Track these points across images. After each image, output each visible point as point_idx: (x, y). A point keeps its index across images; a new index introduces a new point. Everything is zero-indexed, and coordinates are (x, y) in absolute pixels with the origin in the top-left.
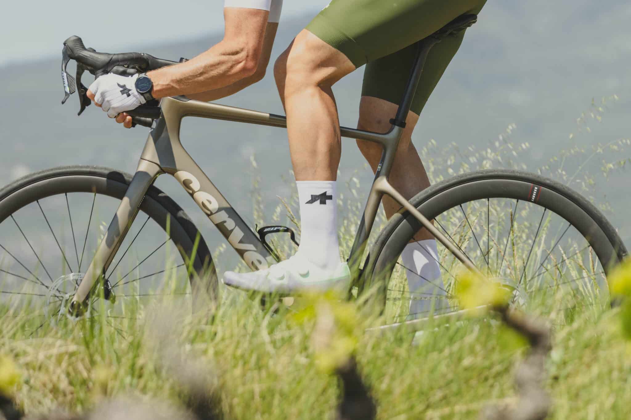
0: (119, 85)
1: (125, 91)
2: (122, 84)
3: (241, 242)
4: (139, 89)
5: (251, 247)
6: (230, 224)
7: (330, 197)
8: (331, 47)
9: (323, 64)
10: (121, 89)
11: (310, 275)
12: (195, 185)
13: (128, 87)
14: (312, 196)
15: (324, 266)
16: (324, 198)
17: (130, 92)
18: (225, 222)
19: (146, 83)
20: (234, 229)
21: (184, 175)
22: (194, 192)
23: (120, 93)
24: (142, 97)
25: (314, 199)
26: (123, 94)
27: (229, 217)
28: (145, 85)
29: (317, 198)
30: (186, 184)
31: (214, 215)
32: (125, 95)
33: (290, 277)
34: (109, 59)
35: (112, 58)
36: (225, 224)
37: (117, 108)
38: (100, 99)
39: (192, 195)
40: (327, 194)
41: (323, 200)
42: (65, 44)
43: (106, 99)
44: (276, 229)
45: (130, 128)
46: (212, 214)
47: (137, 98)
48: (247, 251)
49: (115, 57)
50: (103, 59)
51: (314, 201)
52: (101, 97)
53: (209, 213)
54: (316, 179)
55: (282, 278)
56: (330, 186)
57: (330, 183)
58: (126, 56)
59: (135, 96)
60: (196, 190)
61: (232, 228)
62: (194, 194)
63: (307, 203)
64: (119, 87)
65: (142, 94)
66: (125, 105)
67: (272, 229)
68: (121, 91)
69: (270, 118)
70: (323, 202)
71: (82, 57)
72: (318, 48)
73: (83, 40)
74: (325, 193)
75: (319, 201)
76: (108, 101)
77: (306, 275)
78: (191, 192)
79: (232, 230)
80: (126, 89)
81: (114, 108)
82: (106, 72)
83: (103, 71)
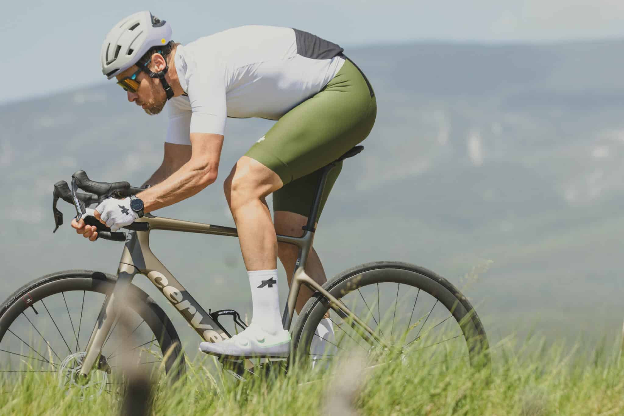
0: (120, 206)
1: (125, 211)
2: (122, 205)
3: (201, 323)
4: (134, 208)
5: (209, 326)
6: (192, 310)
7: (275, 282)
8: (269, 169)
9: (264, 182)
10: (122, 209)
11: (265, 341)
12: (164, 281)
13: (126, 207)
14: (262, 281)
15: (274, 334)
16: (270, 283)
17: (128, 211)
18: (188, 308)
19: (139, 203)
20: (195, 313)
21: (155, 274)
22: (163, 287)
23: (121, 213)
24: (137, 214)
25: (264, 284)
26: (123, 213)
27: (191, 305)
28: (138, 205)
29: (266, 283)
30: (157, 281)
31: (180, 304)
32: (125, 214)
33: (252, 343)
34: (110, 186)
35: (111, 186)
36: (189, 310)
37: (121, 223)
38: (106, 217)
39: (161, 290)
40: (273, 279)
41: (271, 284)
42: (73, 177)
43: (112, 217)
44: (227, 312)
45: (94, 241)
46: (178, 303)
47: (133, 216)
48: (206, 329)
49: (113, 185)
50: (104, 187)
51: (264, 286)
52: (106, 216)
53: (175, 302)
54: (265, 269)
55: (246, 345)
56: (275, 273)
57: (275, 271)
58: (121, 185)
59: (131, 215)
60: (165, 285)
61: (194, 313)
62: (163, 288)
63: (259, 287)
64: (120, 208)
65: (137, 212)
66: (126, 221)
67: (224, 312)
68: (122, 211)
69: (210, 228)
70: (270, 286)
71: (88, 186)
72: (260, 171)
73: (86, 173)
74: (272, 278)
75: (267, 285)
76: (113, 219)
77: (263, 341)
78: (161, 287)
79: (194, 315)
80: (125, 209)
81: (117, 224)
82: (107, 197)
83: (105, 197)
